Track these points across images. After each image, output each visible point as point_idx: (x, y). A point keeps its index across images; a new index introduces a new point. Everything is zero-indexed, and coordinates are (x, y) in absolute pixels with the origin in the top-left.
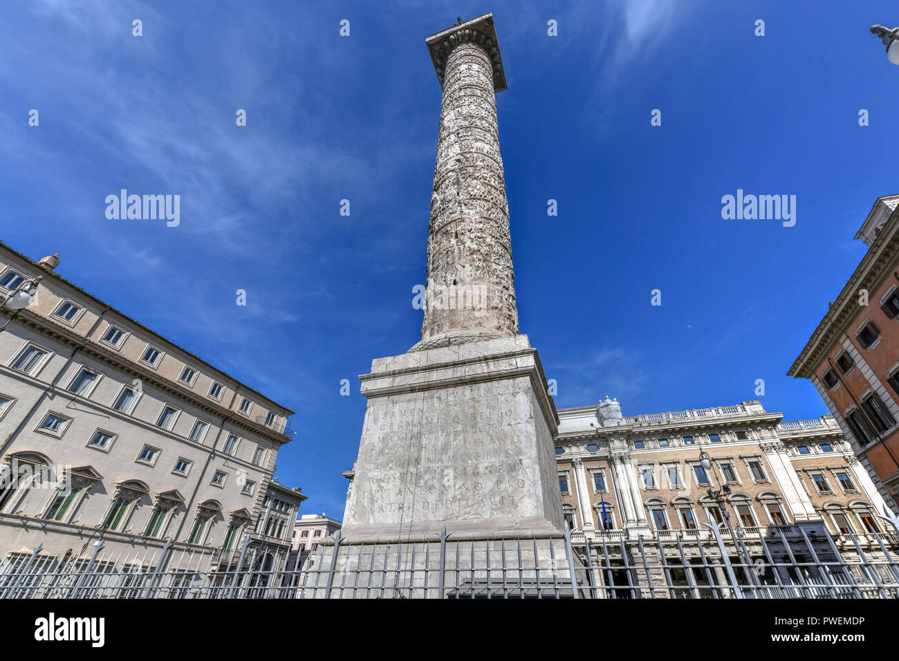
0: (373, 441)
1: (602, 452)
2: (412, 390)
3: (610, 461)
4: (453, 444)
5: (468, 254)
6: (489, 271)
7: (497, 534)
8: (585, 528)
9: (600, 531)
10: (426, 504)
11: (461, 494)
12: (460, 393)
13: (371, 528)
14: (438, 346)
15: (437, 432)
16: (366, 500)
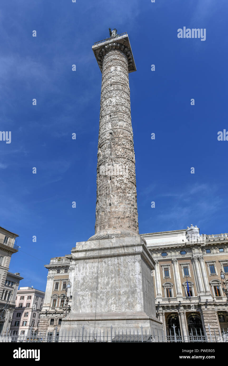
0: (79, 279)
1: (188, 255)
2: (94, 258)
3: (192, 260)
4: (111, 282)
5: (116, 189)
6: (125, 198)
7: (127, 318)
8: (177, 296)
9: (186, 297)
10: (101, 306)
11: (114, 302)
12: (113, 260)
13: (81, 314)
14: (104, 238)
15: (104, 277)
16: (78, 303)
